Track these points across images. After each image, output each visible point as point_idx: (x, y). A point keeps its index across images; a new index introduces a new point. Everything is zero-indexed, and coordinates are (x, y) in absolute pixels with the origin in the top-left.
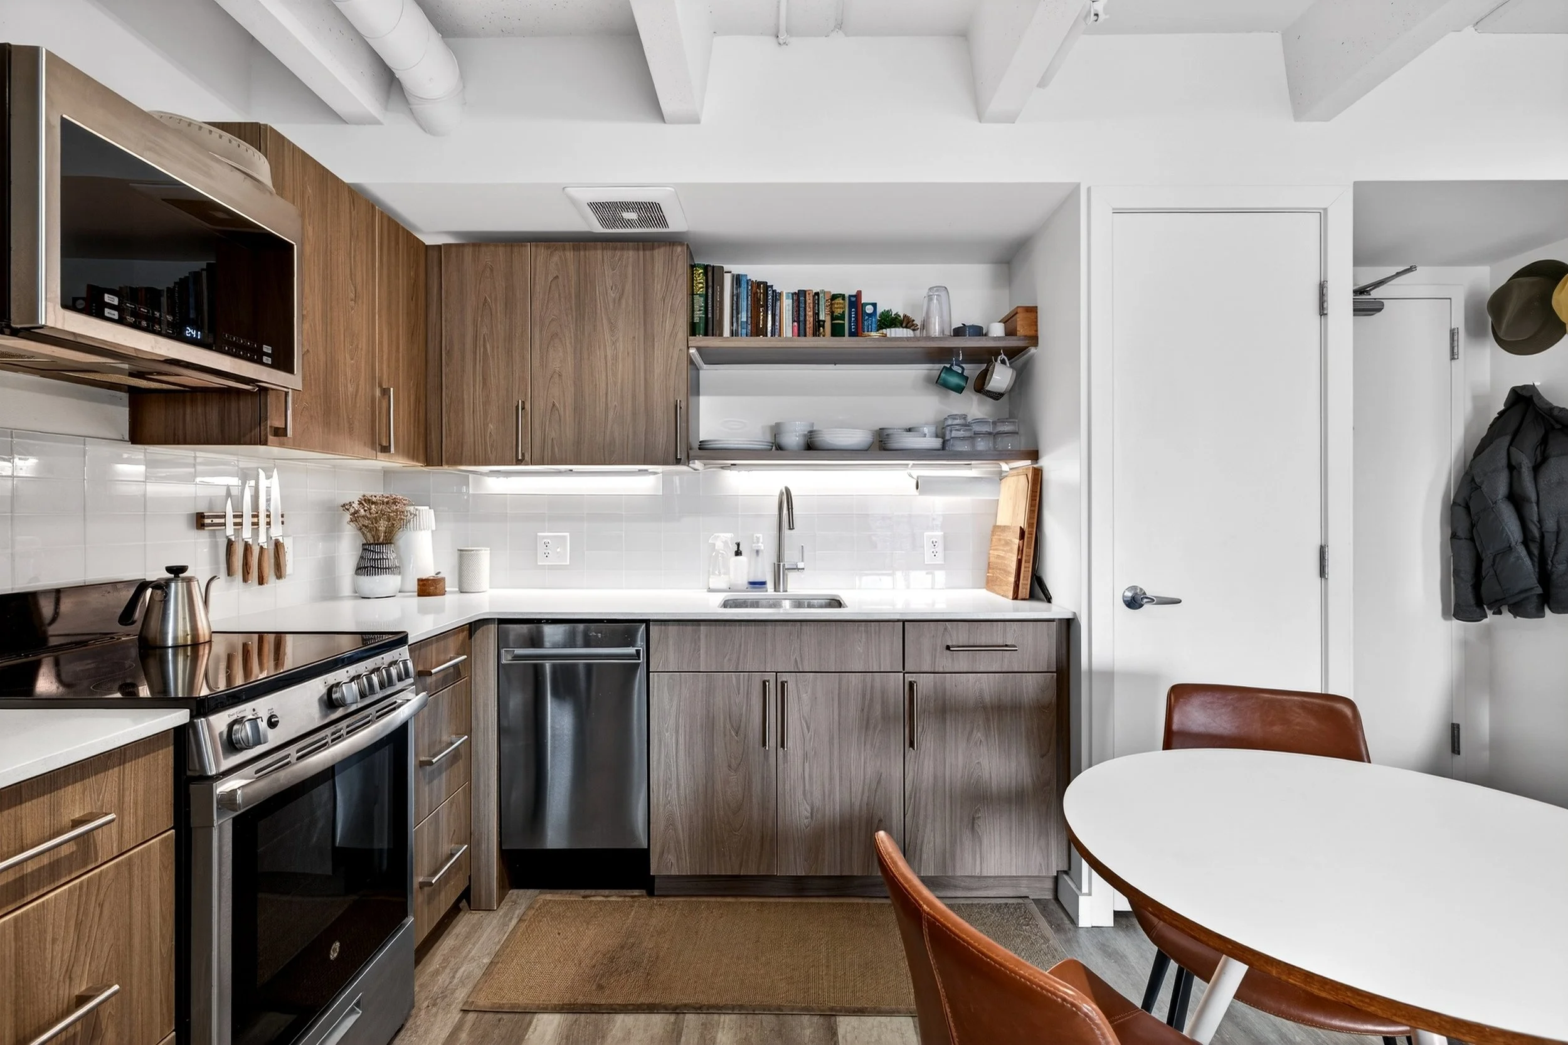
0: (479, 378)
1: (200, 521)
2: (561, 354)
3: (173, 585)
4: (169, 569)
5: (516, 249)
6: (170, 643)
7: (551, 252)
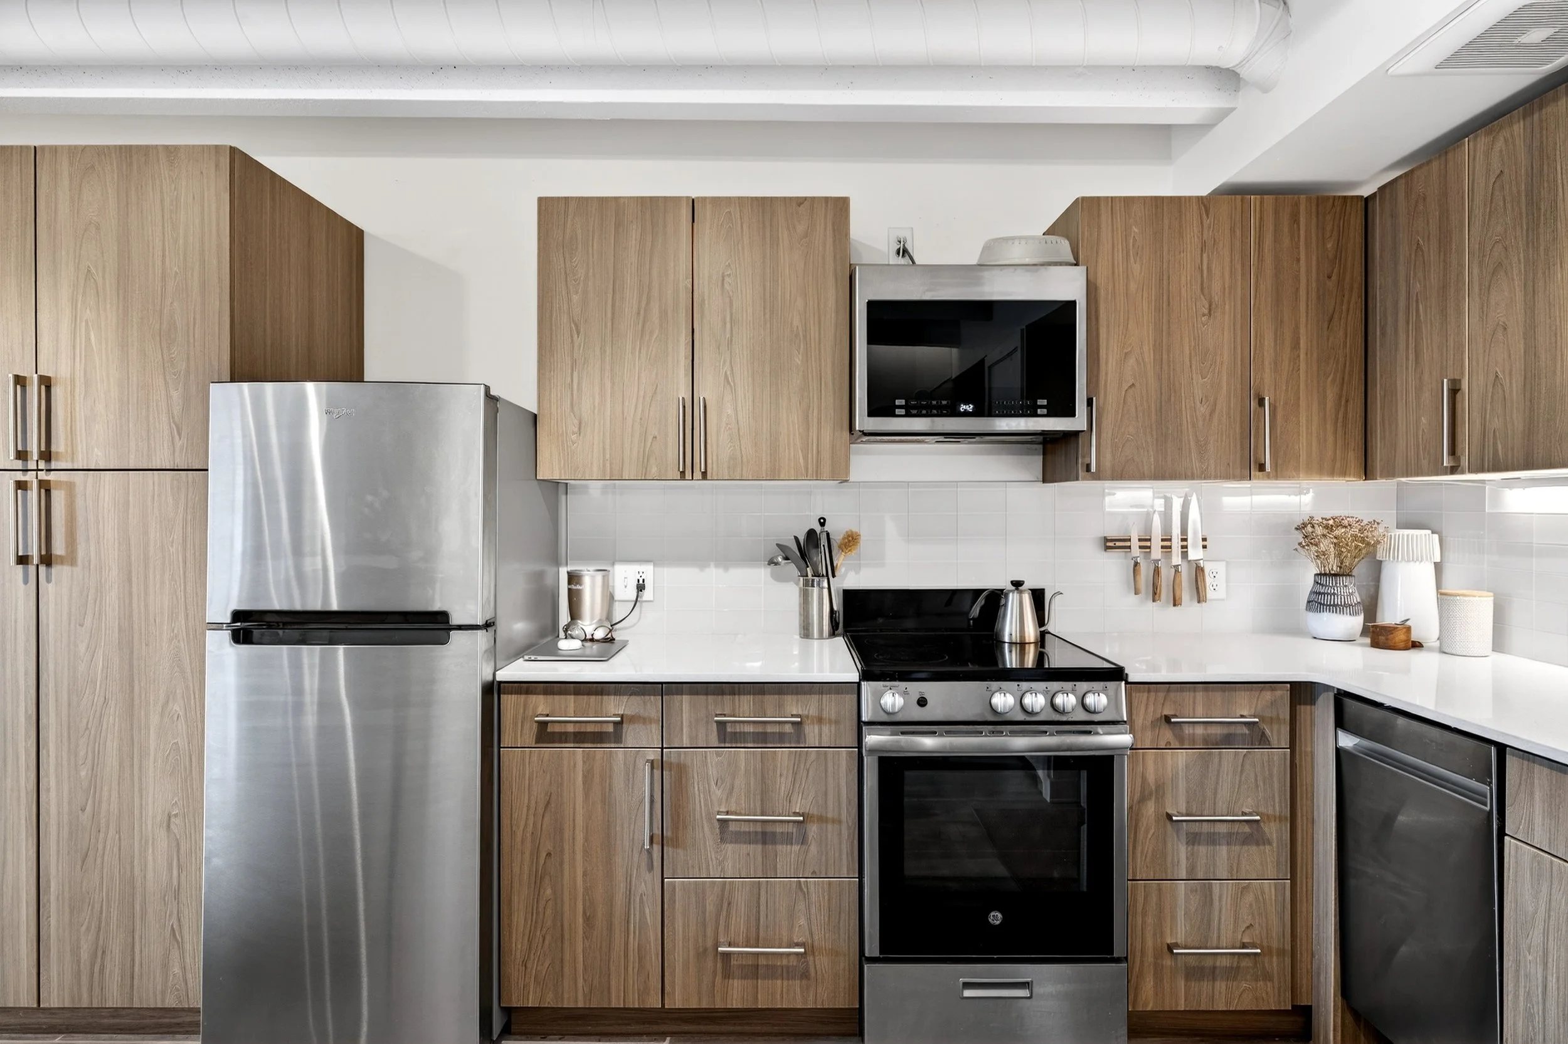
0: (1412, 357)
1: (1109, 544)
2: (1506, 294)
3: (1011, 594)
4: (1012, 582)
5: (1450, 156)
6: (1007, 639)
7: (1493, 138)
